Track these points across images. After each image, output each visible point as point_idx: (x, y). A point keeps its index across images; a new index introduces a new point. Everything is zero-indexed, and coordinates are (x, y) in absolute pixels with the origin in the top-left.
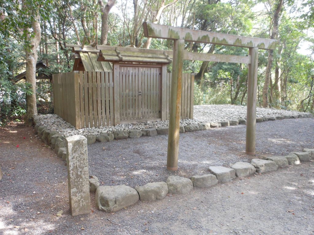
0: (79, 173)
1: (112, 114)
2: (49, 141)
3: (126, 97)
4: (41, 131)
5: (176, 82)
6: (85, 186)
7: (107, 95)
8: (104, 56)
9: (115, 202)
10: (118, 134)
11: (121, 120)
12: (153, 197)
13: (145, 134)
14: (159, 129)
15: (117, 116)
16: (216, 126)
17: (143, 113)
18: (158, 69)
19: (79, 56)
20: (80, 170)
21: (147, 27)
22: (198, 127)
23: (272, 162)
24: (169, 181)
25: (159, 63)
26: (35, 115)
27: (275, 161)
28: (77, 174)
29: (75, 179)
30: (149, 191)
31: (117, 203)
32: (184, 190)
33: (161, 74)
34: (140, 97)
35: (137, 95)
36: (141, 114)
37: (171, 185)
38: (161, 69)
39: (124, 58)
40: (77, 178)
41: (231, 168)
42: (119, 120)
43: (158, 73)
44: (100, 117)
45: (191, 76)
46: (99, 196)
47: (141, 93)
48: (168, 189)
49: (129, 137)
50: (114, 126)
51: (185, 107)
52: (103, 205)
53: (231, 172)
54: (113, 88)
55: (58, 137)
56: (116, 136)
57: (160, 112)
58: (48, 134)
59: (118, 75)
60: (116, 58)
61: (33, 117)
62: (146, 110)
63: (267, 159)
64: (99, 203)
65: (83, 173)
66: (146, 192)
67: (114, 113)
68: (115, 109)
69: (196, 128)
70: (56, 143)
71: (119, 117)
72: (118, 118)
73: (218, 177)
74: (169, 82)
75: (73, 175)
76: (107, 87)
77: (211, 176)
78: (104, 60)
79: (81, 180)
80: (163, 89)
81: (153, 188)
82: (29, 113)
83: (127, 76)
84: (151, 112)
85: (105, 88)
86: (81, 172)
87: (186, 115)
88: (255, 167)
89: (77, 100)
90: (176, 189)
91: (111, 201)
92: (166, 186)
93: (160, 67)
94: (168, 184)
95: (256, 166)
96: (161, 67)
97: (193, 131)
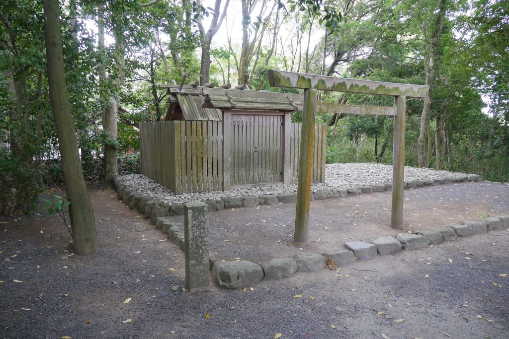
0: (199, 244)
1: (220, 175)
2: (141, 209)
3: (238, 154)
4: (128, 196)
5: (306, 139)
6: (205, 259)
7: (215, 151)
8: (213, 102)
9: (238, 278)
10: (229, 202)
11: (232, 183)
12: (280, 274)
13: (263, 201)
14: (281, 196)
15: (227, 177)
16: (354, 192)
17: (260, 174)
18: (279, 118)
19: (177, 99)
20: (201, 240)
21: (273, 75)
22: (332, 194)
23: (422, 236)
24: (298, 257)
25: (280, 111)
26: (116, 175)
27: (426, 236)
28: (197, 245)
29: (194, 250)
30: (276, 268)
31: (240, 278)
32: (316, 268)
33: (283, 124)
34: (256, 153)
35: (252, 152)
36: (257, 175)
37: (300, 261)
38: (283, 117)
39: (238, 105)
40: (197, 248)
41: (373, 243)
42: (230, 184)
43: (280, 123)
44: (206, 178)
45: (322, 127)
46: (219, 271)
47: (257, 149)
48: (296, 266)
49: (243, 206)
50: (223, 191)
51: (315, 168)
52: (224, 281)
53: (371, 247)
54: (223, 142)
55: (154, 204)
56: (227, 204)
57: (282, 174)
58: (139, 200)
59: (229, 126)
60: (228, 105)
61: (113, 177)
62: (264, 172)
63: (417, 234)
64: (219, 278)
65: (203, 243)
66: (272, 268)
67: (223, 175)
68: (225, 169)
69: (329, 195)
70: (153, 212)
71: (229, 180)
72: (228, 182)
73: (356, 253)
74: (293, 135)
75: (192, 246)
76: (215, 142)
77: (348, 252)
78: (211, 106)
79: (201, 251)
80: (286, 144)
81: (279, 264)
82: (109, 172)
83: (240, 126)
84: (269, 174)
85: (213, 142)
86: (201, 242)
87: (315, 178)
88: (402, 243)
89: (177, 157)
90: (307, 266)
91: (233, 276)
92: (295, 263)
93: (282, 116)
94: (296, 261)
95: (402, 241)
96: (283, 114)
97: (325, 199)
